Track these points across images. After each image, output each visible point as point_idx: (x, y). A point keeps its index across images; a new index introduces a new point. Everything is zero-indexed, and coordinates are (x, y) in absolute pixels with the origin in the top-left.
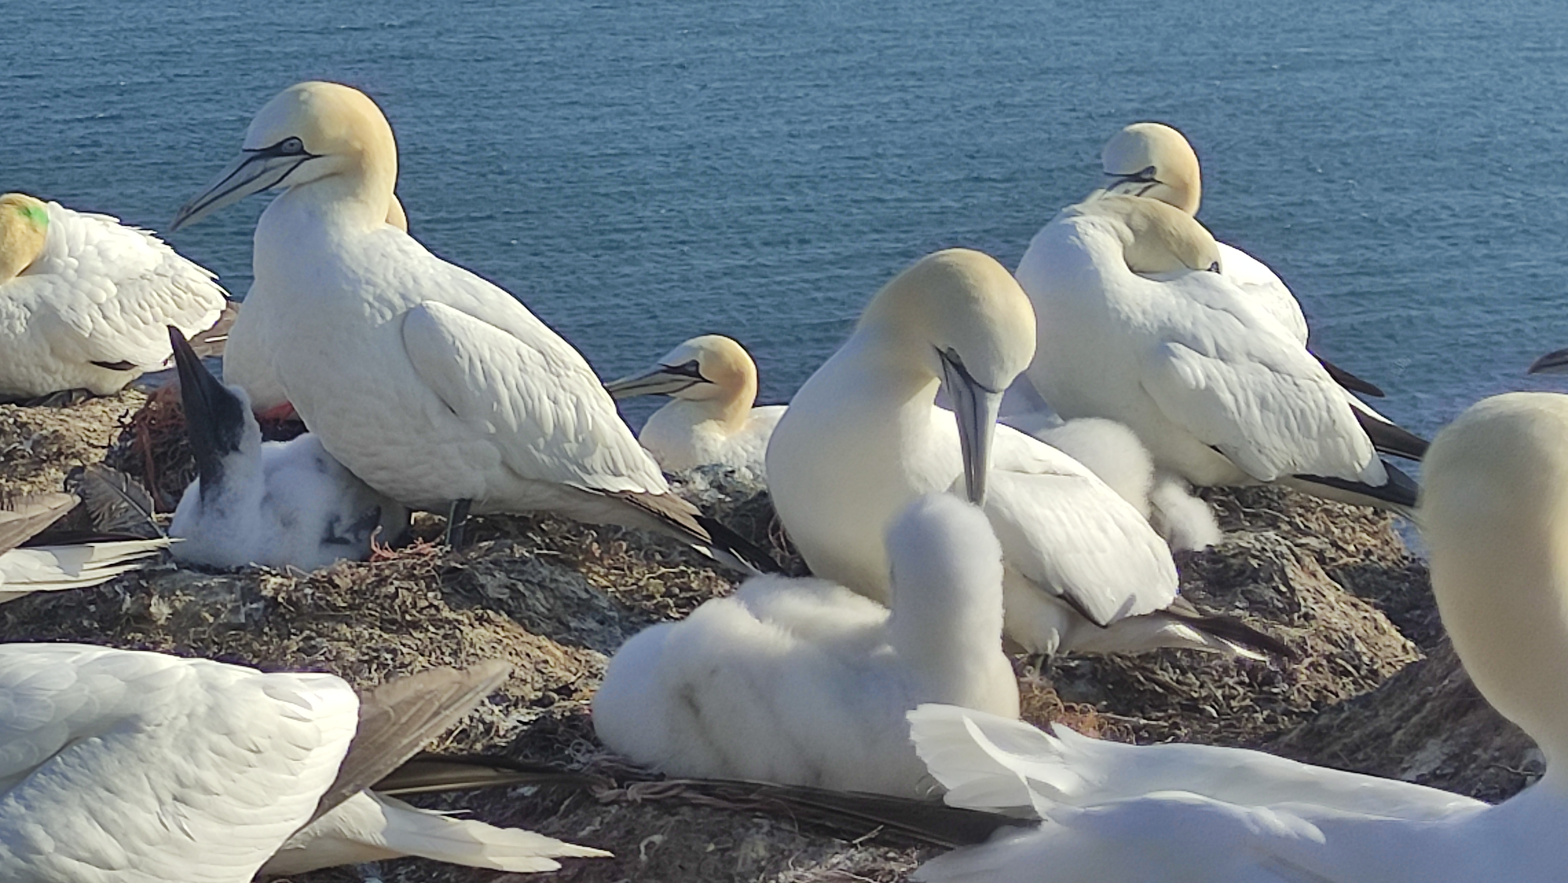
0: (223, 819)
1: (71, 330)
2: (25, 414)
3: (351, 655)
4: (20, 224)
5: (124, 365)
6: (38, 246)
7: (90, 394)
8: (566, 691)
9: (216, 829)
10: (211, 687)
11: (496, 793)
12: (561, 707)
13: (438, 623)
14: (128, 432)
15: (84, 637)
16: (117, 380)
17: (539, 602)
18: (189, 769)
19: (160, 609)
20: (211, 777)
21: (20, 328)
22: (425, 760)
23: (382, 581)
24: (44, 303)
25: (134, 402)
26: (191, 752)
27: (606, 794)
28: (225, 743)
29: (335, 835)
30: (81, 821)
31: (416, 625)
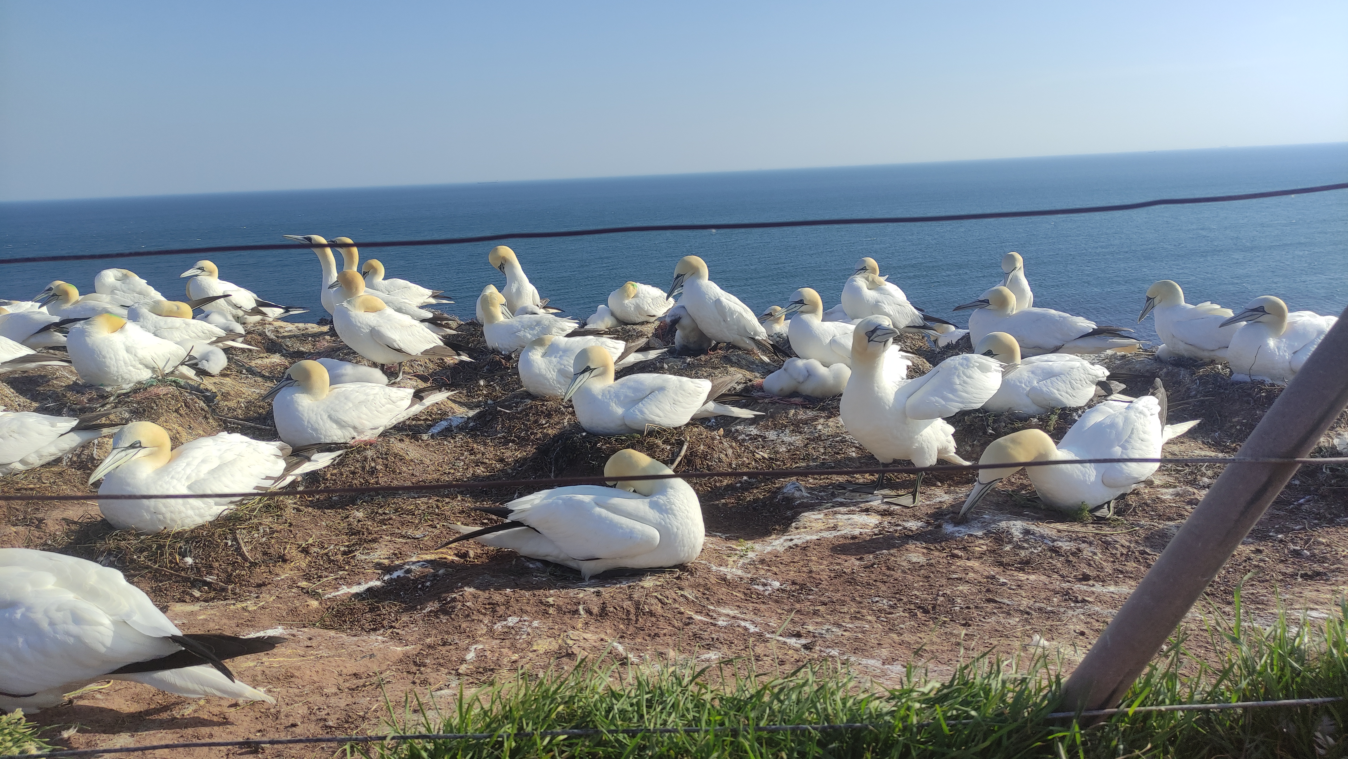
0: (683, 408)
1: (642, 309)
2: (634, 327)
3: (705, 374)
4: (631, 287)
5: (654, 316)
6: (635, 292)
7: (647, 322)
8: (750, 381)
9: (682, 409)
10: (680, 381)
11: (738, 401)
12: (749, 383)
13: (723, 367)
14: (656, 330)
15: (650, 372)
16: (653, 319)
17: (744, 362)
18: (676, 398)
19: (666, 366)
20: (681, 399)
21: (632, 309)
22: (723, 395)
23: (711, 359)
24: (637, 304)
25: (657, 323)
26: (676, 394)
27: (760, 401)
28: (683, 392)
29: (707, 411)
30: (654, 408)
31: (718, 368)
